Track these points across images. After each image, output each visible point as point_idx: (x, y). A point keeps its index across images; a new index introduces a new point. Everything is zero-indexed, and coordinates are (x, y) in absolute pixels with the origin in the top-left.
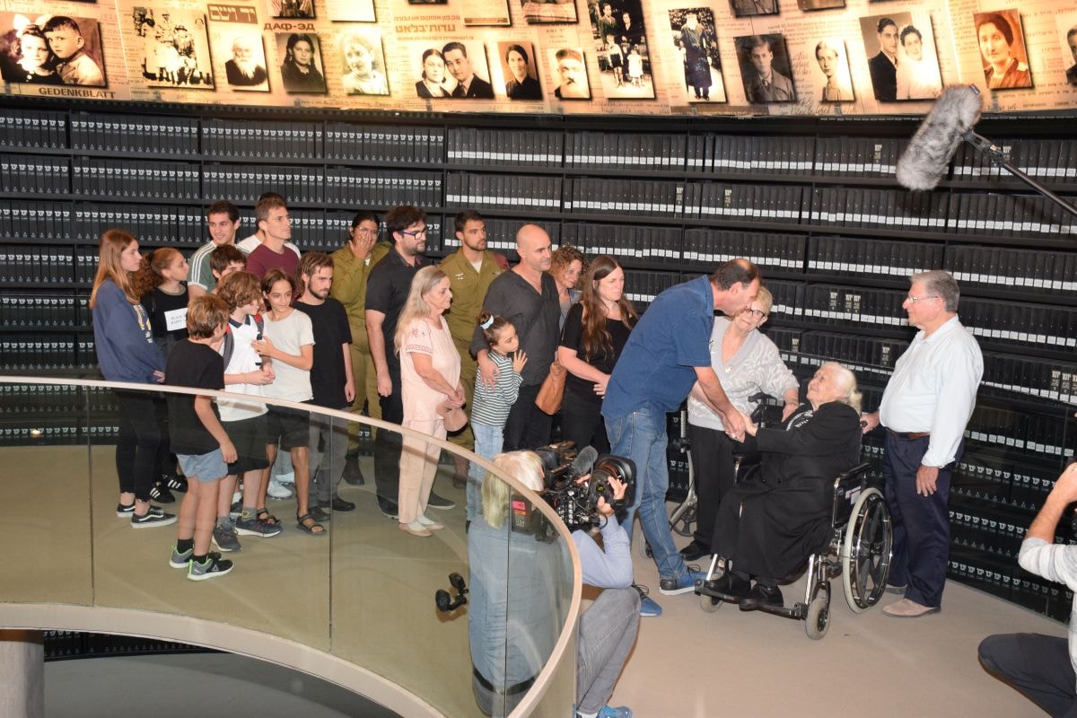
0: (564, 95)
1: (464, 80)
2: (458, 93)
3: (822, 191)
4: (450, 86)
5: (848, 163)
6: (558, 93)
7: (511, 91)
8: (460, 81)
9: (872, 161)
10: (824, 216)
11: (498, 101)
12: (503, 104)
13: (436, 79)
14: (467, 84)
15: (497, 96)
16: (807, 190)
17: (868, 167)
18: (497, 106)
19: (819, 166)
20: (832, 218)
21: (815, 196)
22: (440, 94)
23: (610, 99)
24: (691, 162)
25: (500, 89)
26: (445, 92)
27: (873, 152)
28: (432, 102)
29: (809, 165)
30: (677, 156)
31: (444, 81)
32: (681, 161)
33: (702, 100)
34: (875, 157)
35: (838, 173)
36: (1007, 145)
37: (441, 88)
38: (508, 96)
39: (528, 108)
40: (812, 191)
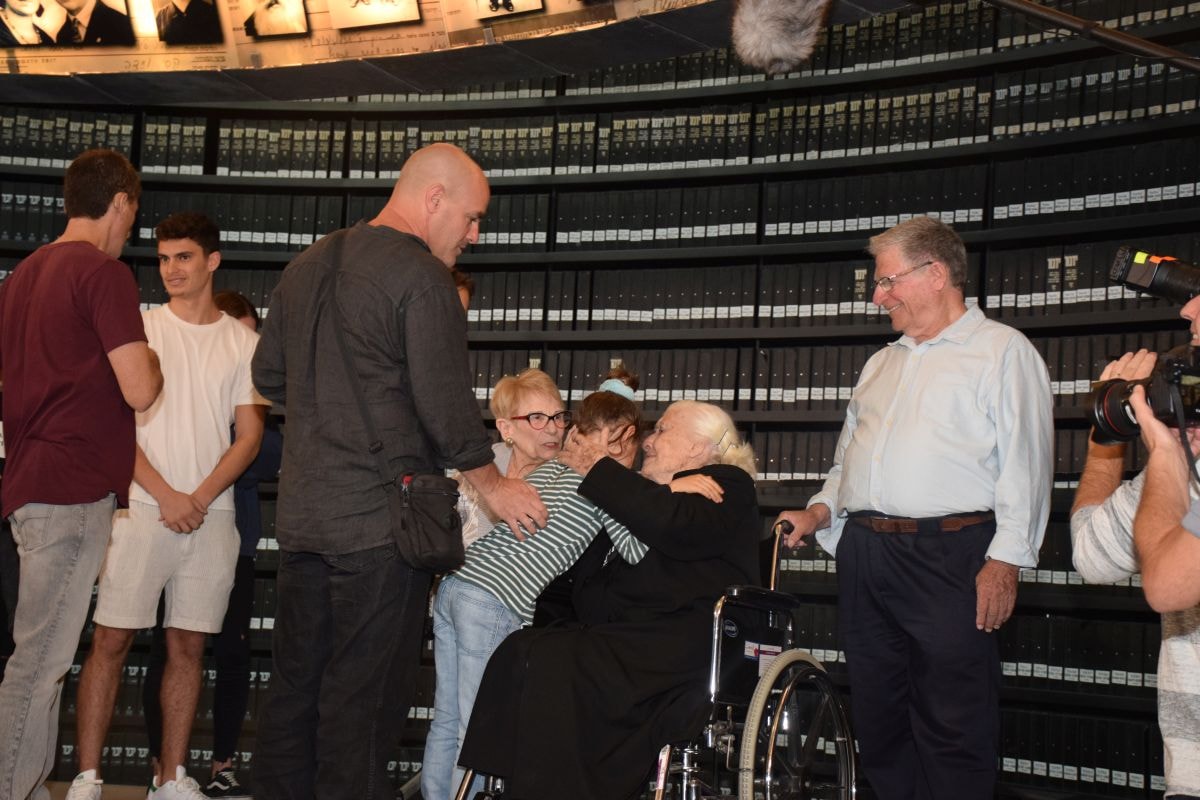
0: (262, 30)
1: (78, 10)
2: (68, 37)
3: (771, 353)
4: (52, 23)
5: (812, 303)
6: (250, 26)
7: (167, 28)
8: (71, 12)
9: (852, 298)
10: (777, 394)
11: (142, 50)
12: (154, 56)
13: (24, 10)
14: (84, 17)
15: (141, 41)
16: (746, 352)
17: (846, 308)
18: (142, 58)
19: (765, 311)
20: (789, 396)
21: (761, 362)
22: (32, 38)
23: (344, 31)
24: (553, 315)
25: (146, 25)
26: (42, 34)
27: (853, 281)
28: (19, 54)
29: (748, 311)
30: (531, 307)
31: (40, 12)
32: (538, 314)
33: (502, 12)
34: (857, 290)
35: (797, 320)
36: (1071, 253)
37: (36, 28)
38: (162, 38)
39: (198, 60)
40: (755, 354)
